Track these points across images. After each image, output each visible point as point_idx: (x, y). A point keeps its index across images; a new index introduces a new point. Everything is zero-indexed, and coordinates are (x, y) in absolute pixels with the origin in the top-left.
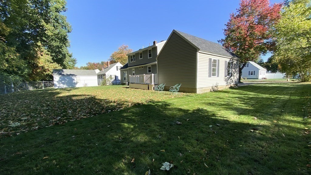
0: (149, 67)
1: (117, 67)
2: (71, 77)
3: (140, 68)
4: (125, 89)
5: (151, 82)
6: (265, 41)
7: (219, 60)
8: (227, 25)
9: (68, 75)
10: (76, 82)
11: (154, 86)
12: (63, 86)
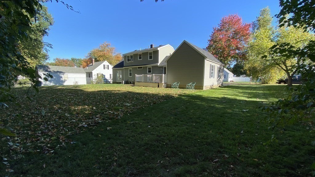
0: (149, 68)
1: (104, 65)
2: (59, 75)
3: (138, 68)
4: (131, 87)
5: (161, 81)
6: (237, 51)
7: (214, 66)
8: (212, 37)
9: (55, 72)
10: (63, 80)
11: (164, 84)
12: (50, 84)
